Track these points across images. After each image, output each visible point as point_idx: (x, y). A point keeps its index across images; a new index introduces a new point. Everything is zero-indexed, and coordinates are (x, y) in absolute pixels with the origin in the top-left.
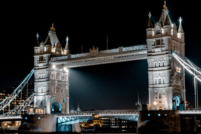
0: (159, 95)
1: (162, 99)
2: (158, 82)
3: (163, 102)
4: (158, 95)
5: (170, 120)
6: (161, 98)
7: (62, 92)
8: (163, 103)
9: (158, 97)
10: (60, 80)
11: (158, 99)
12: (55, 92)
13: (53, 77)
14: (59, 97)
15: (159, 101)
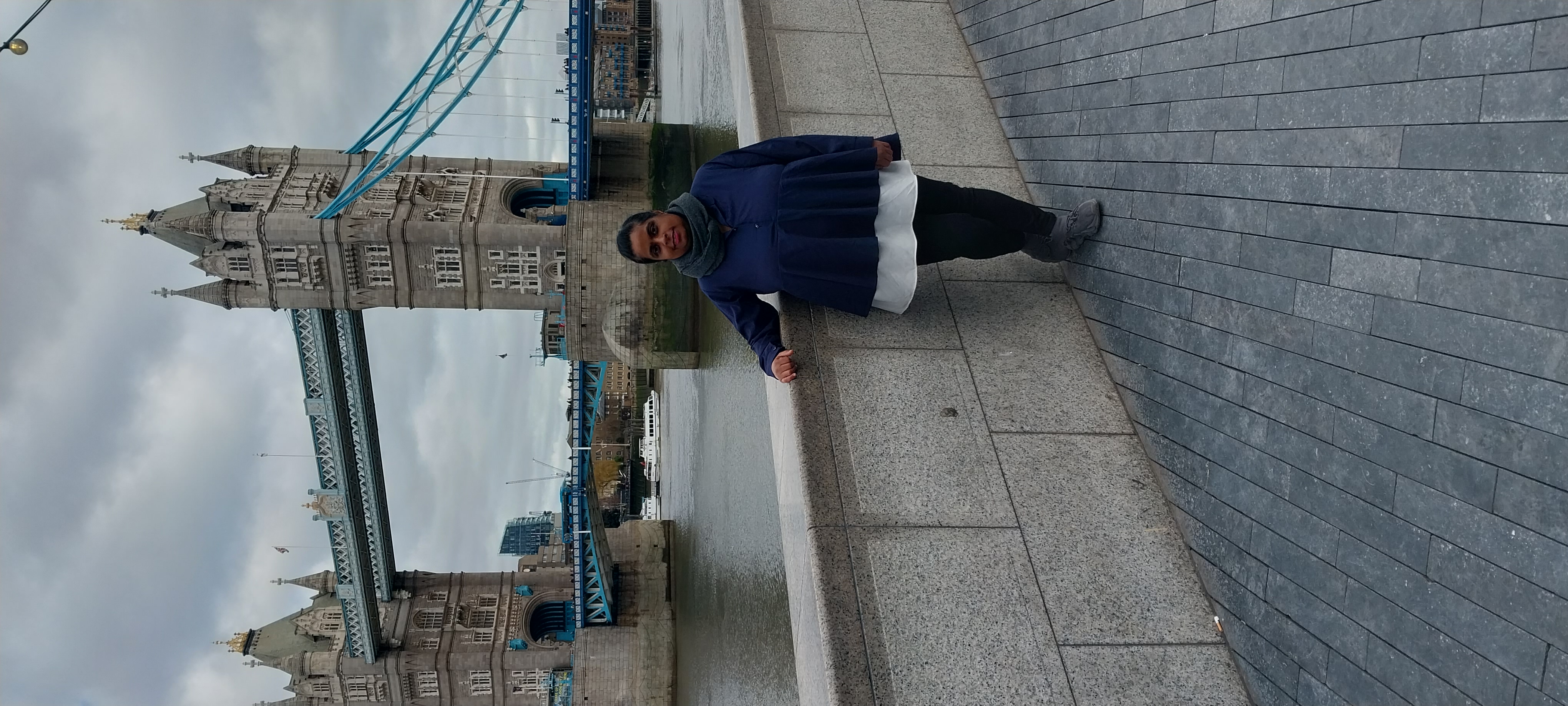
0: (505, 271)
1: (524, 262)
2: (450, 272)
3: (533, 259)
4: (504, 275)
5: (604, 247)
6: (518, 266)
7: (491, 602)
8: (538, 259)
9: (511, 278)
10: (441, 610)
11: (522, 277)
12: (491, 630)
13: (429, 640)
14: (509, 614)
15: (530, 272)
